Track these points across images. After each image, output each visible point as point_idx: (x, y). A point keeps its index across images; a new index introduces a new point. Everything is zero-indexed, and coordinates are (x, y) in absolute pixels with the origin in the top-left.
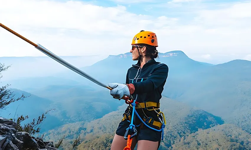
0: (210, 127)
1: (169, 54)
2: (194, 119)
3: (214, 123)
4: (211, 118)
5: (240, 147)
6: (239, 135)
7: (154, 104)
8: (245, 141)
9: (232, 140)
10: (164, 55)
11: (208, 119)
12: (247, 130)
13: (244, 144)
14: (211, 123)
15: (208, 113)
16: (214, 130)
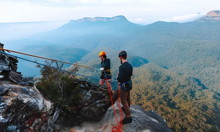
0: (140, 66)
1: (115, 18)
2: (131, 61)
3: (143, 63)
4: (141, 60)
5: (156, 75)
6: (157, 68)
7: (109, 70)
8: (159, 71)
9: (152, 72)
10: (111, 19)
11: (139, 61)
12: (161, 65)
13: (159, 74)
14: (141, 63)
15: (139, 58)
16: (143, 67)
